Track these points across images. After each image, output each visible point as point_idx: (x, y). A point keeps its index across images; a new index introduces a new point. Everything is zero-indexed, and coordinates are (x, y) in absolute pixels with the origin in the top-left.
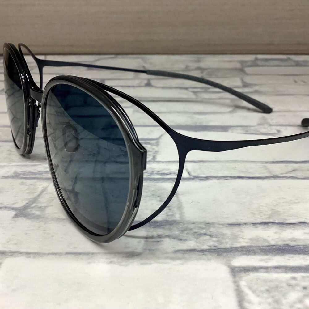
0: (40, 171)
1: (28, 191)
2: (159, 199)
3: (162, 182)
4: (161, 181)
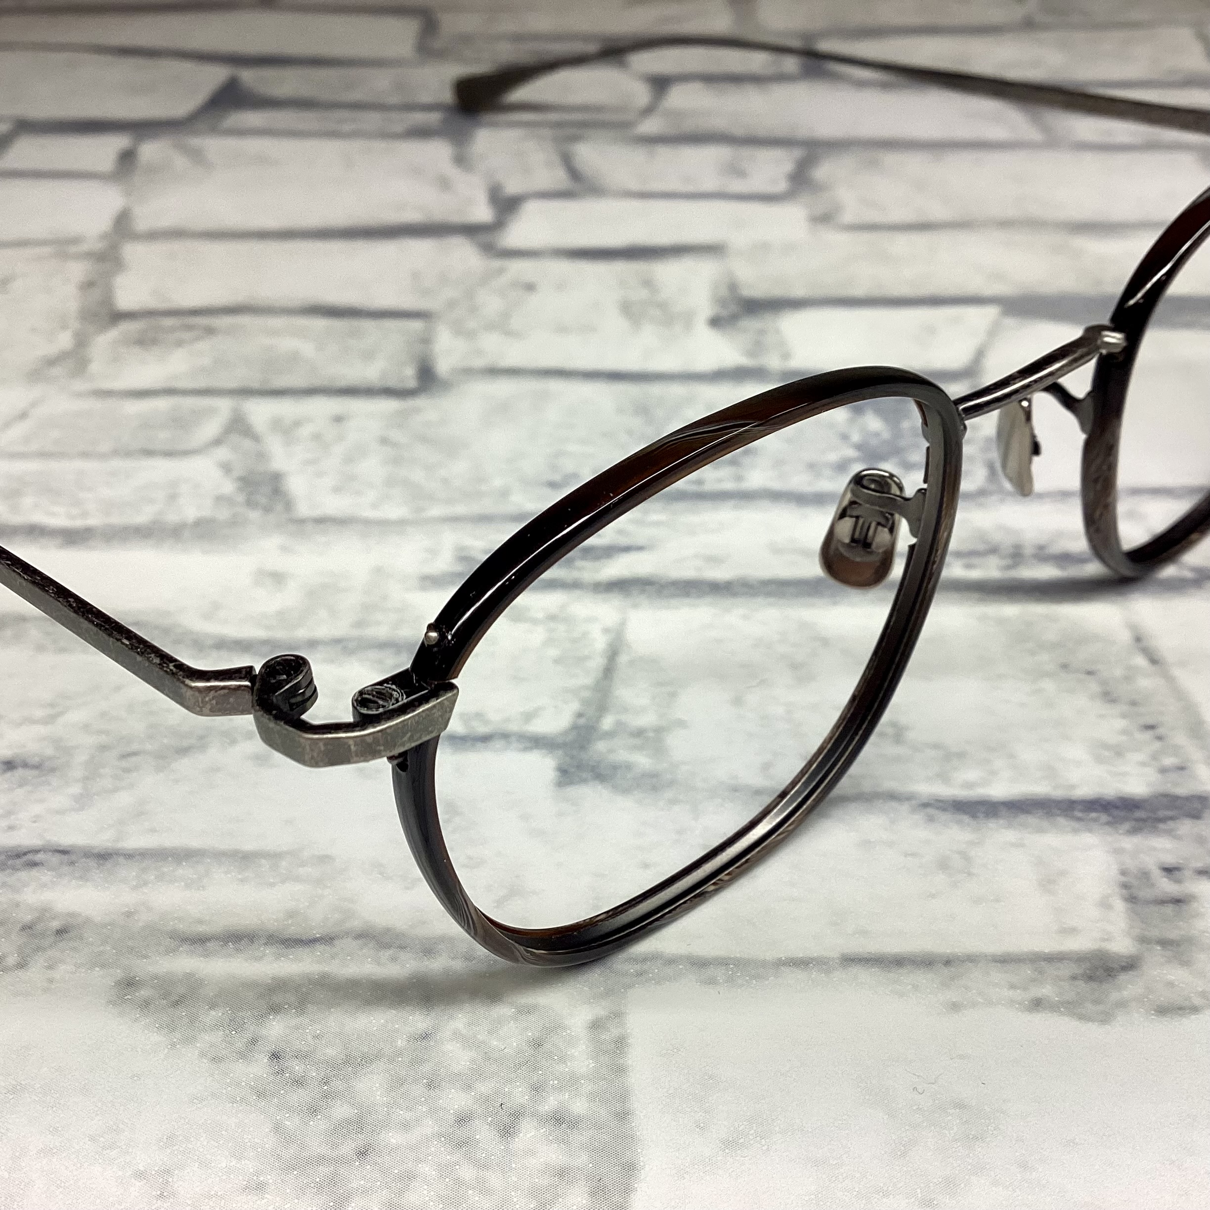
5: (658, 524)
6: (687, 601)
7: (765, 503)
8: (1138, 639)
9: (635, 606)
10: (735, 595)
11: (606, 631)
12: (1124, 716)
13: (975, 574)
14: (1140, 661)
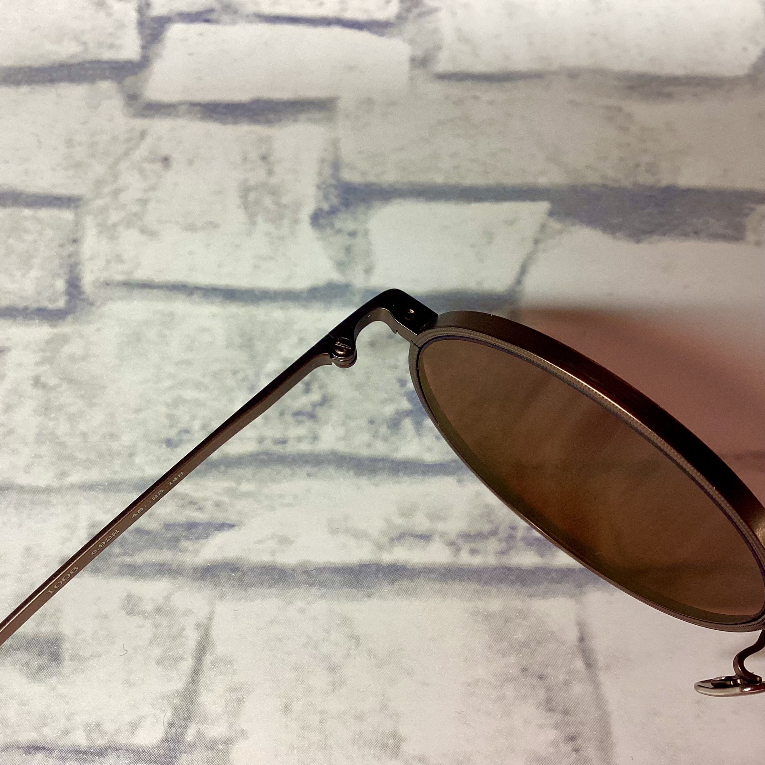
0: (168, 526)
1: (157, 652)
2: (542, 694)
3: (545, 595)
4: (542, 587)
5: (247, 495)
6: (261, 591)
7: (331, 470)
8: (582, 639)
9: (222, 597)
10: (297, 584)
11: (198, 626)
12: (556, 726)
13: (477, 561)
14: (579, 664)
